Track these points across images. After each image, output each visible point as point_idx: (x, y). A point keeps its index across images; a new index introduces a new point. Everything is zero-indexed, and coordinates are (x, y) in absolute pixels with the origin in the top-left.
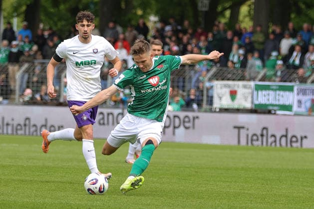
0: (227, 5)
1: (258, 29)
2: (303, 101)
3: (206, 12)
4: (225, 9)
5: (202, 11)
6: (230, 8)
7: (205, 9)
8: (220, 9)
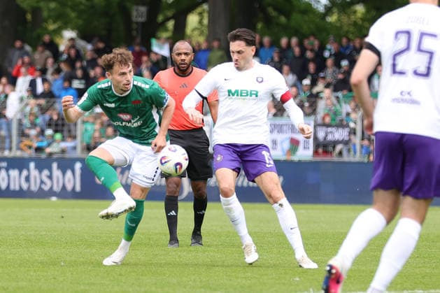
0: (170, 13)
1: (216, 44)
2: (279, 142)
3: (143, 24)
4: (168, 19)
5: (137, 23)
6: (173, 17)
7: (142, 20)
8: (160, 18)
